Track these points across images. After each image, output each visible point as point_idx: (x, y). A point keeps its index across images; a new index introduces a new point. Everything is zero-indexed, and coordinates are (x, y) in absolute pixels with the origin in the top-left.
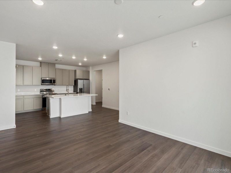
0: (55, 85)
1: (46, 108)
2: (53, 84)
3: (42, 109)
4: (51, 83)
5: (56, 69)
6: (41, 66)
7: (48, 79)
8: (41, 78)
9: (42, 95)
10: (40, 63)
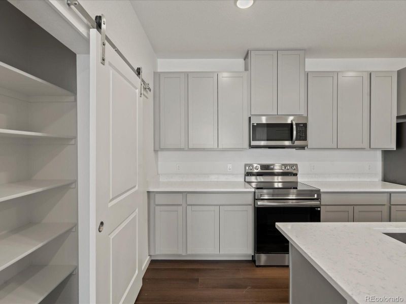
0: (301, 147)
2: (297, 143)
3: (252, 257)
4: (290, 139)
5: (307, 74)
8: (250, 118)
9: (255, 192)
10: (244, 61)
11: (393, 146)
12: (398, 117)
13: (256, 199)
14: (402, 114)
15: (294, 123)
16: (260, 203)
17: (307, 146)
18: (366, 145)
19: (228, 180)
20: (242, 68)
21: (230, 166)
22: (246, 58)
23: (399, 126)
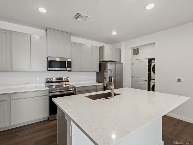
0: (70, 71)
1: (57, 115)
2: (68, 69)
3: (49, 118)
4: (65, 67)
5: (72, 43)
6: (46, 36)
7: (58, 59)
8: (47, 58)
9: (49, 90)
10: (45, 32)
11: (98, 71)
12: (100, 62)
13: (50, 93)
14: (101, 61)
15: (66, 61)
16: (51, 94)
17: (72, 70)
18: (91, 70)
19: (36, 86)
20: (44, 35)
21: (38, 79)
22: (46, 30)
23: (100, 64)
